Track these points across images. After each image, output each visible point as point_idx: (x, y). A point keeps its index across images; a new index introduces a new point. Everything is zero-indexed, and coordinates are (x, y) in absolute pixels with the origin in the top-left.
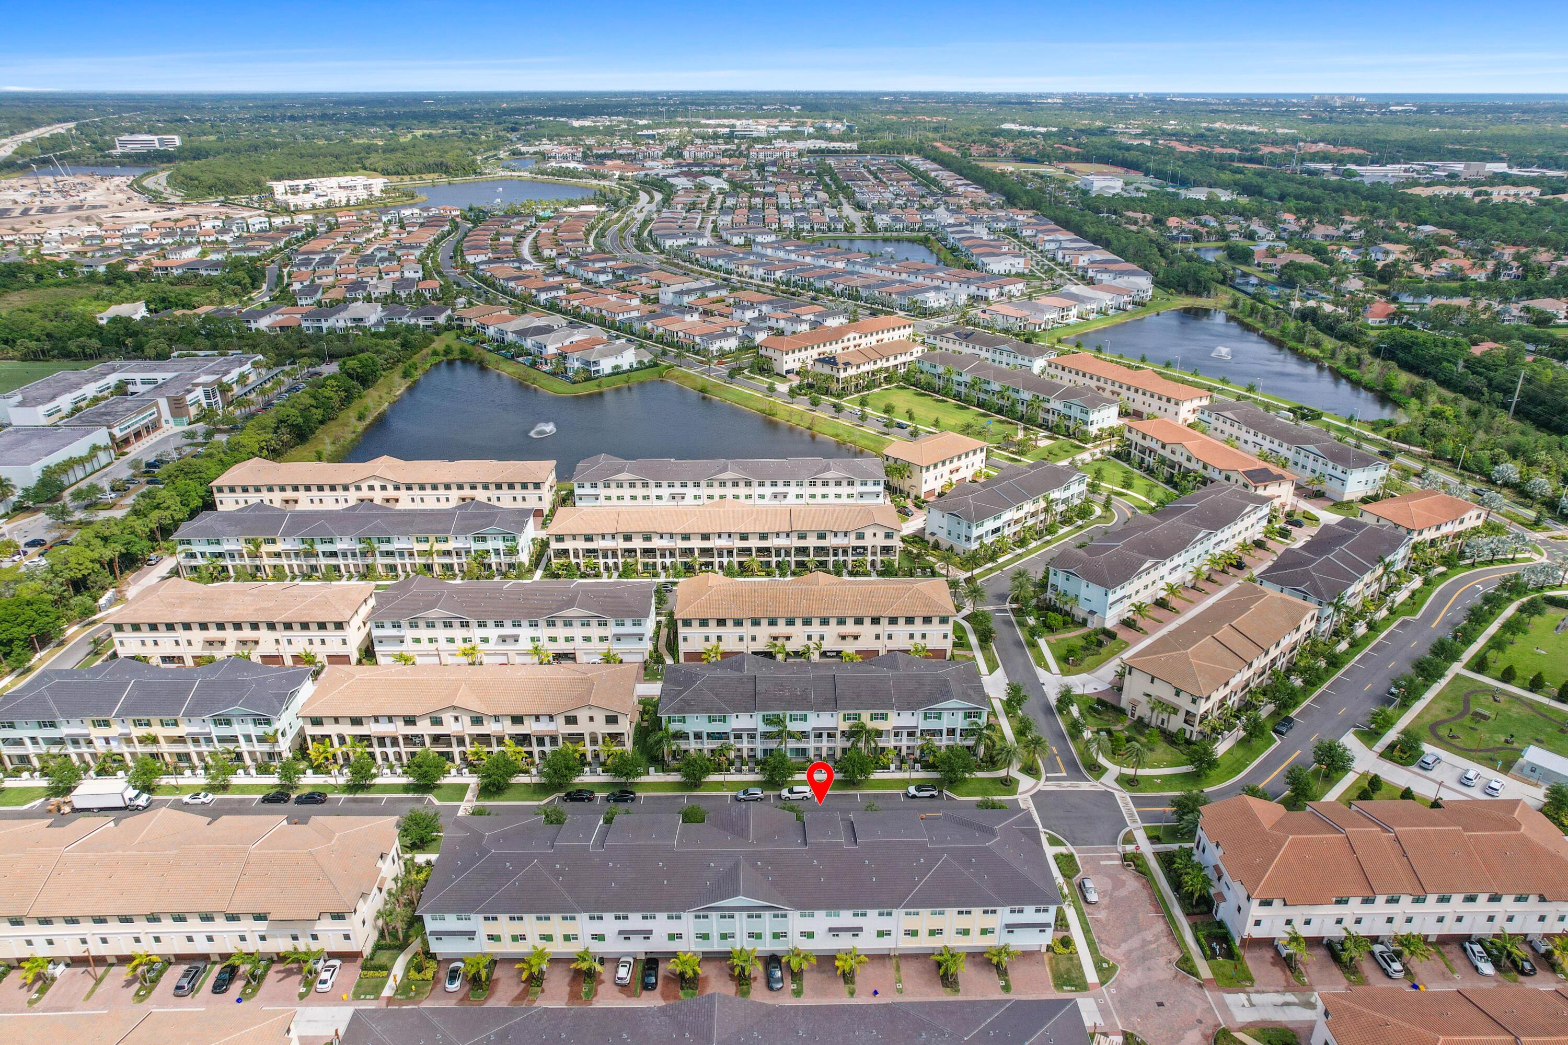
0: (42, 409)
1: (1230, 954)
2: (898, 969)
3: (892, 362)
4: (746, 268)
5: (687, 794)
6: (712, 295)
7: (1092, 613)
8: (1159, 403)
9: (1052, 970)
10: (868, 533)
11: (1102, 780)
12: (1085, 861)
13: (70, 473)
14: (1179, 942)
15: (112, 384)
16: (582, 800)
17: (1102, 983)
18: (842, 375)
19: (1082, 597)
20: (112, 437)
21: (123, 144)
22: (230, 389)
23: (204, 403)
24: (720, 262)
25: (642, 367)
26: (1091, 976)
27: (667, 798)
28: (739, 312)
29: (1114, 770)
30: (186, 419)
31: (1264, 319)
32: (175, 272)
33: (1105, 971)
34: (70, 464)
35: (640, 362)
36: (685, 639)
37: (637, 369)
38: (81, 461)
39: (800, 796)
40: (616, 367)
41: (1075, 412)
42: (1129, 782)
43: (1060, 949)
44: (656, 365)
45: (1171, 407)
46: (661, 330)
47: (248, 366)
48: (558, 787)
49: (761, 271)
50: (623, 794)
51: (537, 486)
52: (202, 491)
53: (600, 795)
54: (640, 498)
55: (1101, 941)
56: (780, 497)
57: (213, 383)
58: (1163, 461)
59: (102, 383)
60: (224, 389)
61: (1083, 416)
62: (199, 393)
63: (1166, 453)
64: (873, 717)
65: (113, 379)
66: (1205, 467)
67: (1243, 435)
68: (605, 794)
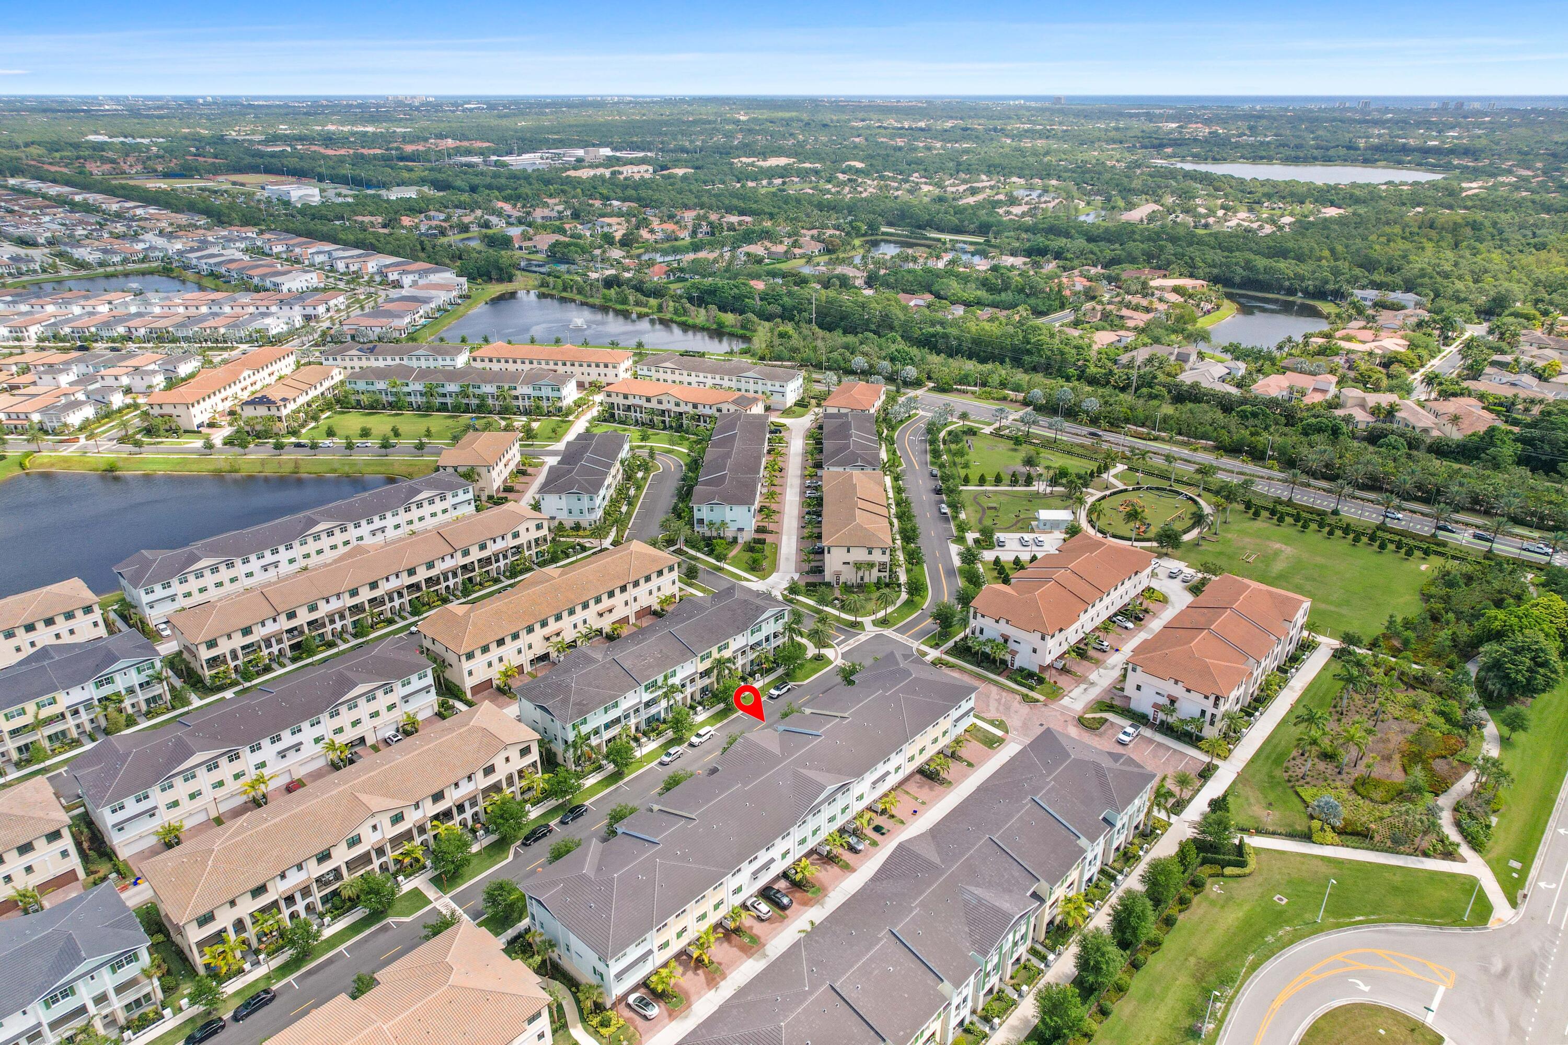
1: (1041, 681)
3: (320, 390)
8: (598, 370)
14: (1013, 691)
18: (284, 412)
26: (999, 733)
27: (610, 794)
29: (867, 620)
31: (580, 292)
33: (1001, 725)
41: (546, 392)
42: (884, 622)
45: (610, 372)
53: (552, 823)
56: (379, 534)
58: (652, 412)
61: (556, 394)
63: (654, 404)
66: (695, 406)
67: (686, 379)
68: (557, 820)
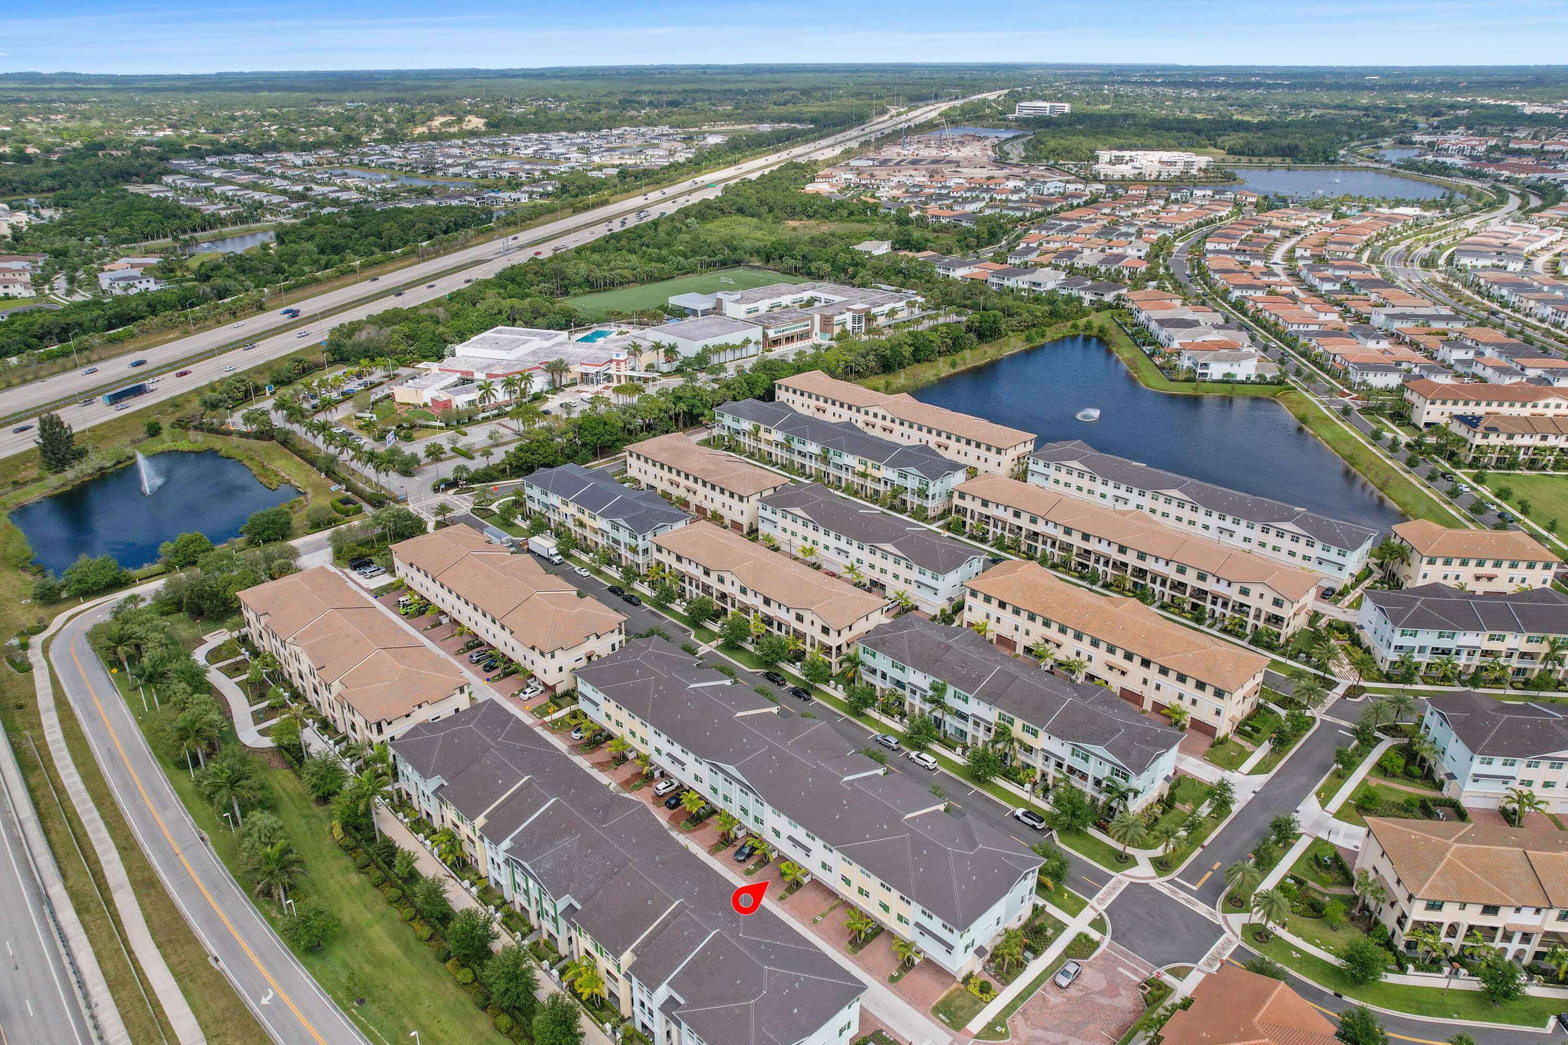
0: (745, 307)
2: (834, 908)
4: (1532, 303)
5: (846, 716)
6: (1437, 325)
7: (1451, 776)
9: (948, 996)
10: (1255, 590)
11: (1229, 916)
12: (1104, 956)
13: (722, 354)
15: (805, 299)
16: (774, 681)
17: (977, 1037)
19: (1448, 753)
20: (765, 335)
21: (1021, 108)
22: (875, 317)
23: (849, 327)
24: (1504, 292)
25: (1262, 380)
28: (1447, 349)
30: (828, 336)
32: (944, 221)
34: (725, 348)
35: (1259, 376)
36: (970, 609)
37: (1253, 383)
38: (734, 348)
39: (923, 763)
40: (1228, 375)
43: (974, 989)
44: (1281, 383)
46: (1321, 350)
47: (903, 303)
48: (767, 664)
49: (1549, 310)
50: (802, 693)
51: (999, 451)
52: (767, 384)
54: (1085, 491)
55: (1024, 1013)
57: (862, 310)
59: (798, 296)
60: (870, 318)
62: (848, 316)
64: (1025, 729)
65: (806, 295)
